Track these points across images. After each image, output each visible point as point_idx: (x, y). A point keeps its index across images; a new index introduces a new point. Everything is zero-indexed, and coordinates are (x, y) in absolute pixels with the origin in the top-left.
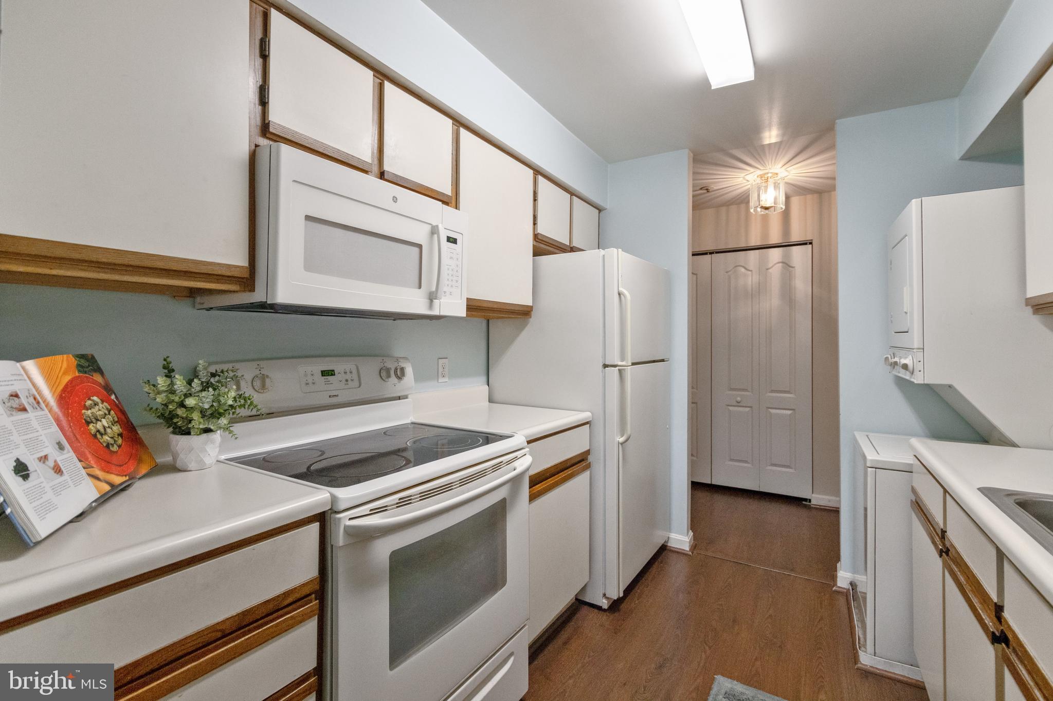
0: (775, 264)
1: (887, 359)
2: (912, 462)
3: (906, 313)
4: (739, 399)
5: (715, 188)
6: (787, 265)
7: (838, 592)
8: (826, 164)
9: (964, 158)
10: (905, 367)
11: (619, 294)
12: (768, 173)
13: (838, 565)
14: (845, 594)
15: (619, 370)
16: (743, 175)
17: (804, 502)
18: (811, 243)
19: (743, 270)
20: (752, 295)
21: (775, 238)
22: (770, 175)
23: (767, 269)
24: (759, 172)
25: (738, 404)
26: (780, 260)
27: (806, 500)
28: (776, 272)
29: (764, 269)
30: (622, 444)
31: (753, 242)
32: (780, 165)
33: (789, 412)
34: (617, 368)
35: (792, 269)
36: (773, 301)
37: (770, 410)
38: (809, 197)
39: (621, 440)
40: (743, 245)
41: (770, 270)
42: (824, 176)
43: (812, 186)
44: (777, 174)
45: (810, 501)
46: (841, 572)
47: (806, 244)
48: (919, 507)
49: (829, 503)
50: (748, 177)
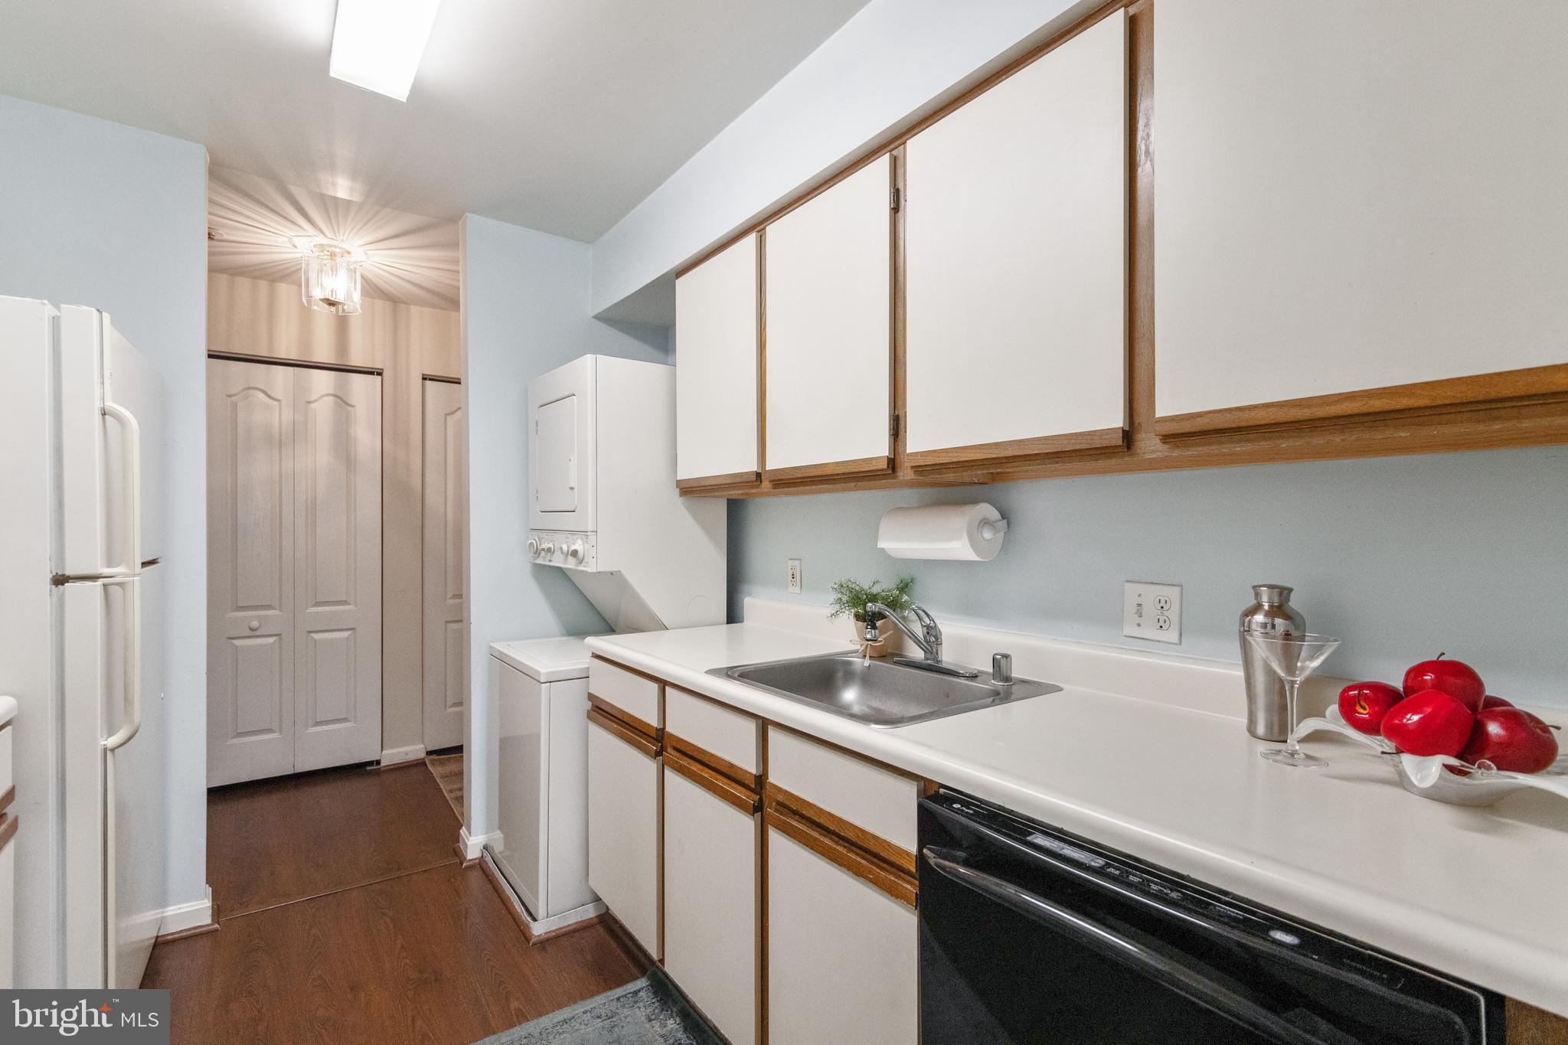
0: (322, 397)
1: (531, 544)
2: (587, 666)
3: (572, 488)
4: (255, 624)
5: (226, 237)
6: (342, 401)
7: (469, 868)
8: (434, 265)
9: (598, 317)
10: (575, 553)
11: (104, 414)
12: (335, 247)
13: (463, 831)
14: (480, 865)
15: (104, 585)
16: (292, 233)
17: (368, 768)
18: (380, 374)
19: (261, 395)
20: (280, 441)
21: (323, 352)
22: (337, 250)
23: (309, 402)
24: (321, 240)
25: (253, 633)
26: (332, 392)
27: (370, 763)
28: (323, 410)
29: (302, 403)
30: (113, 750)
31: (282, 354)
32: (360, 242)
33: (346, 634)
34: (100, 582)
35: (350, 408)
36: (319, 457)
37: (315, 636)
38: (378, 303)
39: (112, 741)
40: (262, 352)
41: (312, 405)
42: (413, 280)
43: (392, 290)
44: (349, 253)
45: (378, 762)
46: (471, 838)
47: (372, 373)
48: (602, 712)
49: (407, 757)
50: (296, 241)
